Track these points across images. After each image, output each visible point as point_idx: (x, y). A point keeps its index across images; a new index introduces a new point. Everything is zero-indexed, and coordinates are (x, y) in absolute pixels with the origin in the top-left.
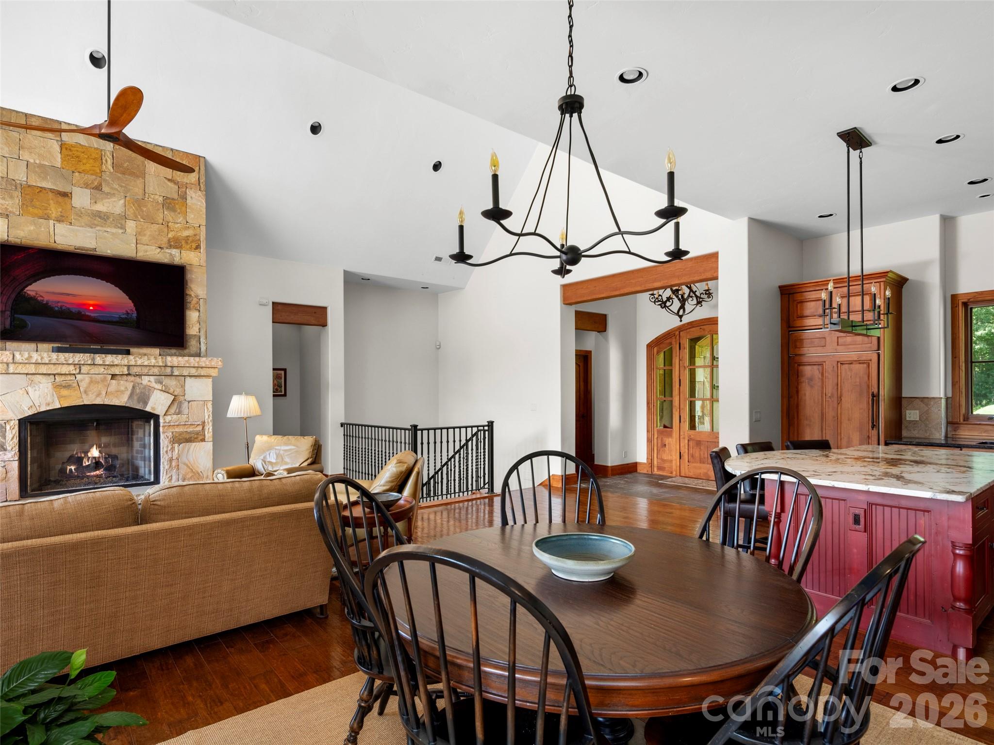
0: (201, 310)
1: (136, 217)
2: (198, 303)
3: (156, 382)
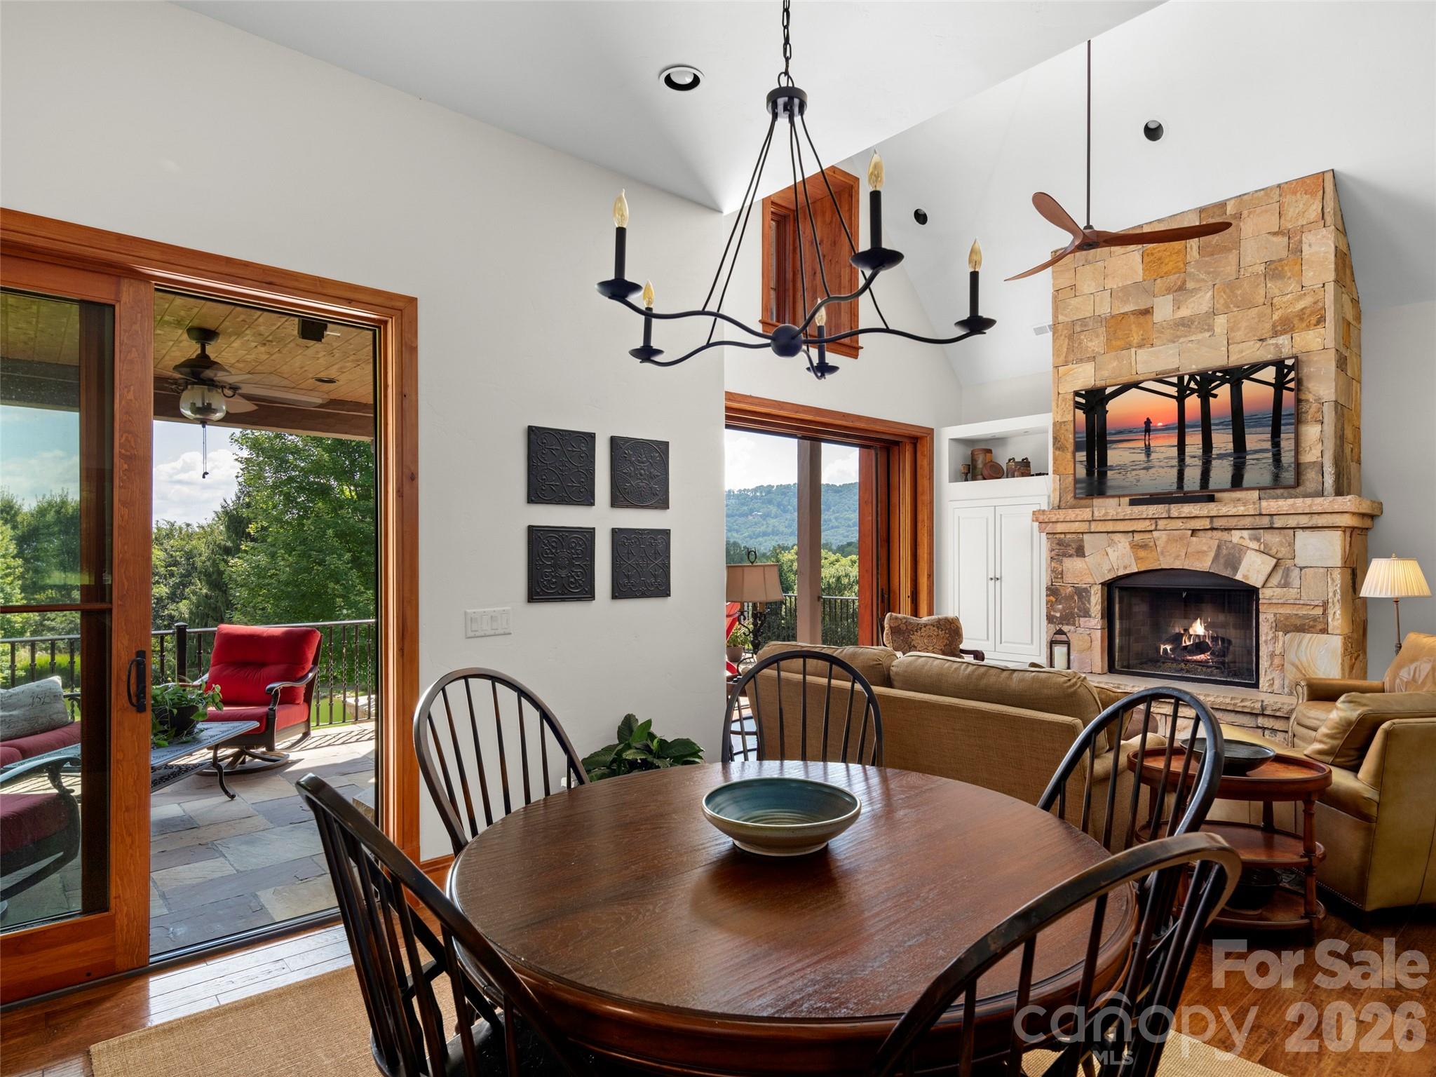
0: (1326, 420)
1: (1228, 307)
2: (1320, 410)
3: (1250, 539)
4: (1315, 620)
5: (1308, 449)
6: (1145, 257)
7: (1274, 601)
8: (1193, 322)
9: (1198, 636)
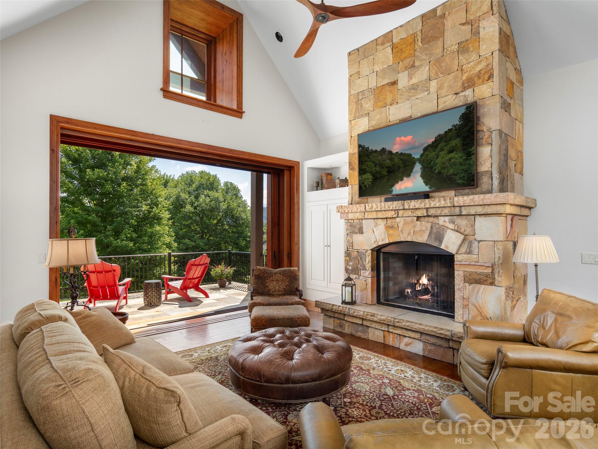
0: (493, 143)
1: (437, 75)
2: (490, 136)
3: (449, 222)
4: (487, 276)
5: (483, 163)
6: (394, 49)
7: (463, 263)
8: (418, 86)
9: (424, 285)
